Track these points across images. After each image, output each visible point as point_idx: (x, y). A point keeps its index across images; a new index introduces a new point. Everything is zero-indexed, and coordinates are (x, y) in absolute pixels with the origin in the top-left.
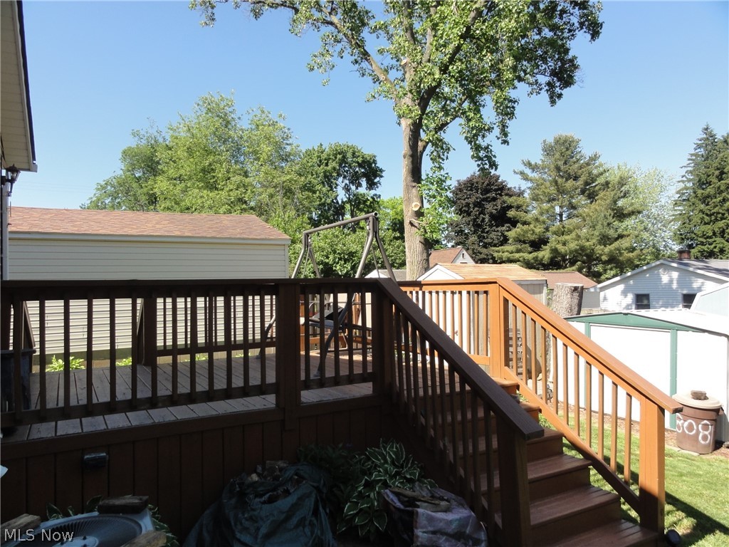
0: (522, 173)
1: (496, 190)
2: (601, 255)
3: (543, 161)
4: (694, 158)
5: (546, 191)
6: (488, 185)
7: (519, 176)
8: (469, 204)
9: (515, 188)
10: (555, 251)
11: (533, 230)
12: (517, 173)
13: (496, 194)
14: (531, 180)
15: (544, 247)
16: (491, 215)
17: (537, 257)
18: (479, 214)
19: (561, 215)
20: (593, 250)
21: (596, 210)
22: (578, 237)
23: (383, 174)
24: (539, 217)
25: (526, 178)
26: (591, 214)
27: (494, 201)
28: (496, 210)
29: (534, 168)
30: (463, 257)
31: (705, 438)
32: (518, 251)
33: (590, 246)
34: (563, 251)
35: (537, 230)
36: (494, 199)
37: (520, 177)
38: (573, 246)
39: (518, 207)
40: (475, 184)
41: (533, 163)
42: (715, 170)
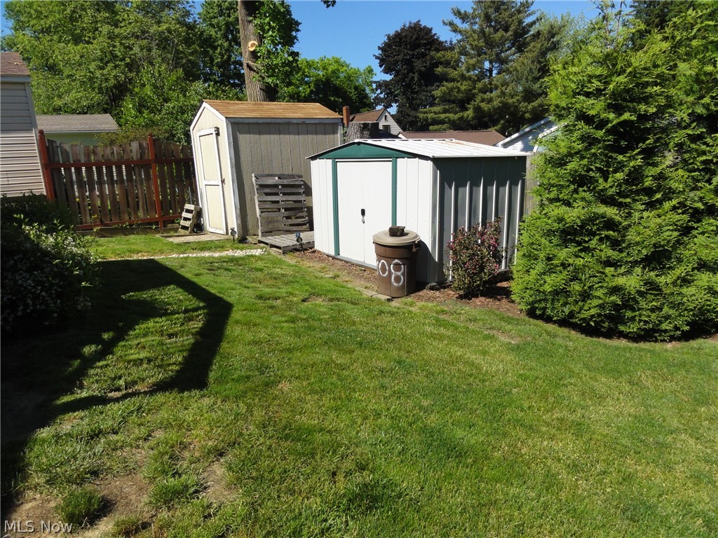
0: (451, 24)
1: (425, 45)
2: (525, 113)
3: (475, 10)
4: (636, 4)
5: (474, 43)
6: (417, 39)
7: (448, 28)
8: (398, 61)
9: (446, 42)
10: (478, 109)
11: (458, 88)
12: (446, 25)
13: (425, 50)
14: (460, 32)
15: (468, 106)
16: (421, 73)
17: (462, 117)
18: (408, 72)
19: (491, 71)
20: (517, 107)
21: (523, 63)
22: (503, 93)
23: (300, 27)
24: (465, 73)
25: (455, 30)
26: (518, 68)
27: (423, 57)
28: (425, 67)
29: (464, 17)
30: (386, 119)
31: (398, 279)
32: (445, 111)
33: (514, 103)
34: (486, 109)
35: (463, 88)
36: (424, 55)
37: (450, 28)
38: (496, 103)
39: (447, 64)
40: (403, 39)
41: (462, 12)
42: (656, 18)
